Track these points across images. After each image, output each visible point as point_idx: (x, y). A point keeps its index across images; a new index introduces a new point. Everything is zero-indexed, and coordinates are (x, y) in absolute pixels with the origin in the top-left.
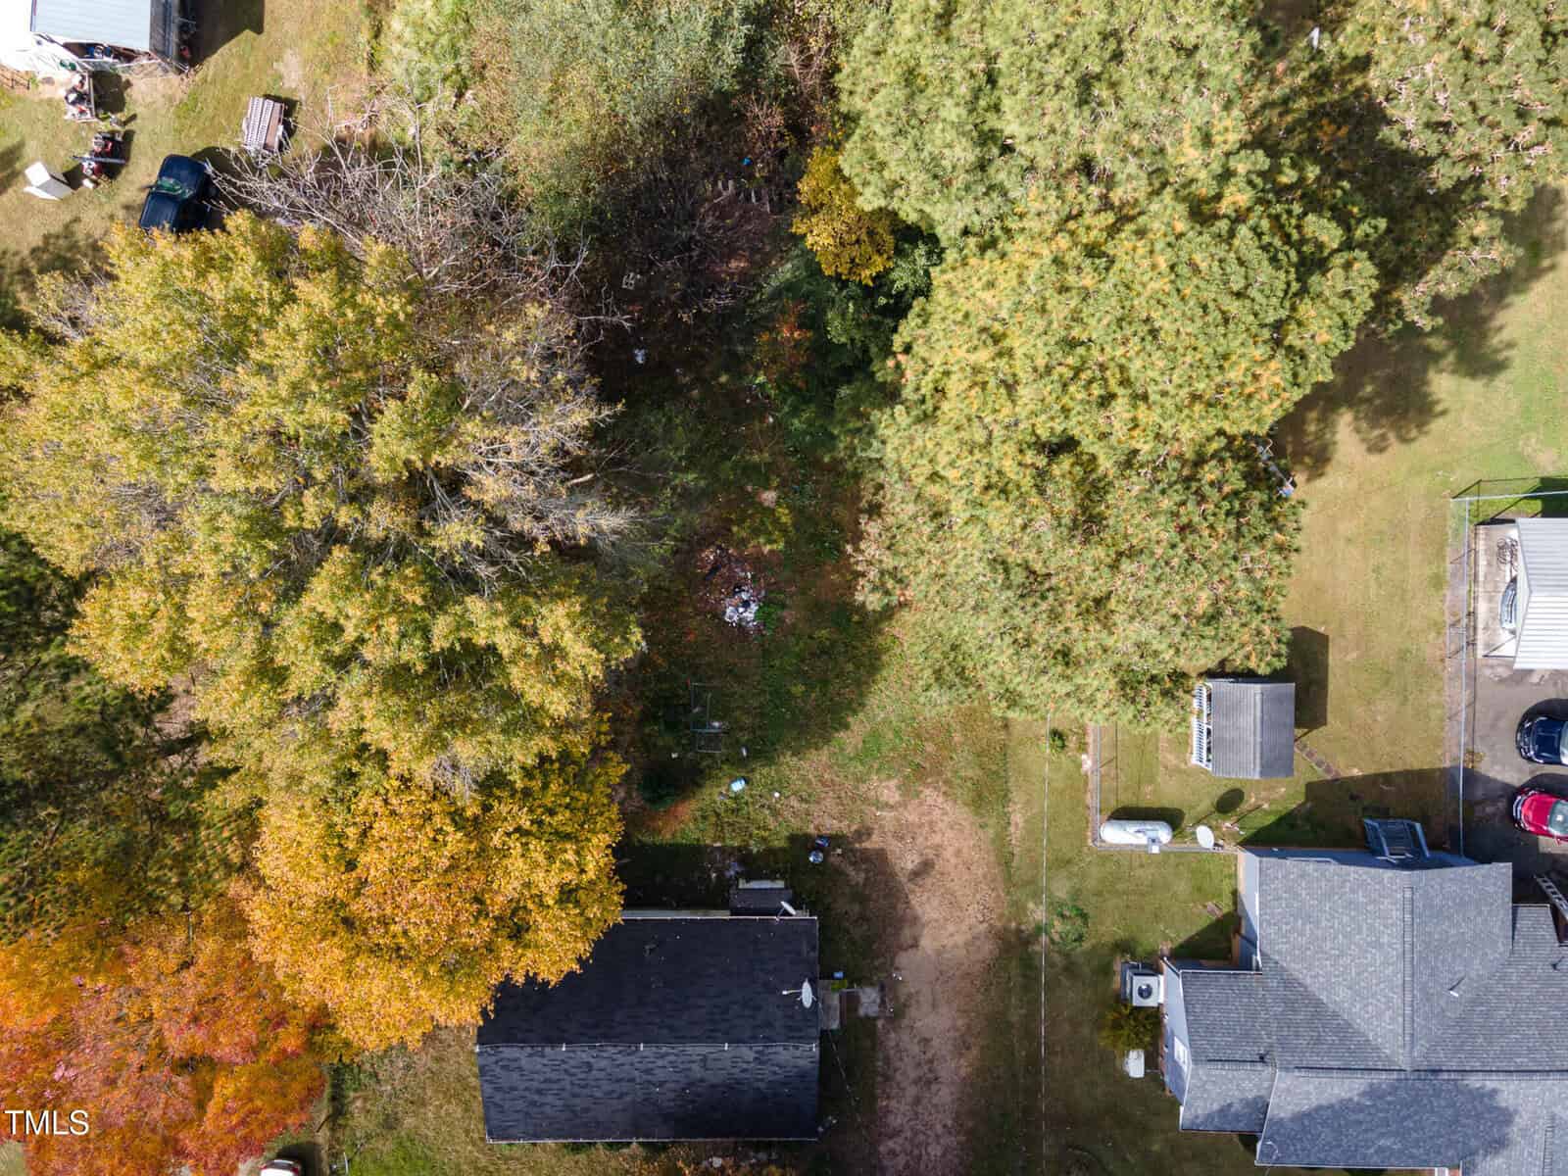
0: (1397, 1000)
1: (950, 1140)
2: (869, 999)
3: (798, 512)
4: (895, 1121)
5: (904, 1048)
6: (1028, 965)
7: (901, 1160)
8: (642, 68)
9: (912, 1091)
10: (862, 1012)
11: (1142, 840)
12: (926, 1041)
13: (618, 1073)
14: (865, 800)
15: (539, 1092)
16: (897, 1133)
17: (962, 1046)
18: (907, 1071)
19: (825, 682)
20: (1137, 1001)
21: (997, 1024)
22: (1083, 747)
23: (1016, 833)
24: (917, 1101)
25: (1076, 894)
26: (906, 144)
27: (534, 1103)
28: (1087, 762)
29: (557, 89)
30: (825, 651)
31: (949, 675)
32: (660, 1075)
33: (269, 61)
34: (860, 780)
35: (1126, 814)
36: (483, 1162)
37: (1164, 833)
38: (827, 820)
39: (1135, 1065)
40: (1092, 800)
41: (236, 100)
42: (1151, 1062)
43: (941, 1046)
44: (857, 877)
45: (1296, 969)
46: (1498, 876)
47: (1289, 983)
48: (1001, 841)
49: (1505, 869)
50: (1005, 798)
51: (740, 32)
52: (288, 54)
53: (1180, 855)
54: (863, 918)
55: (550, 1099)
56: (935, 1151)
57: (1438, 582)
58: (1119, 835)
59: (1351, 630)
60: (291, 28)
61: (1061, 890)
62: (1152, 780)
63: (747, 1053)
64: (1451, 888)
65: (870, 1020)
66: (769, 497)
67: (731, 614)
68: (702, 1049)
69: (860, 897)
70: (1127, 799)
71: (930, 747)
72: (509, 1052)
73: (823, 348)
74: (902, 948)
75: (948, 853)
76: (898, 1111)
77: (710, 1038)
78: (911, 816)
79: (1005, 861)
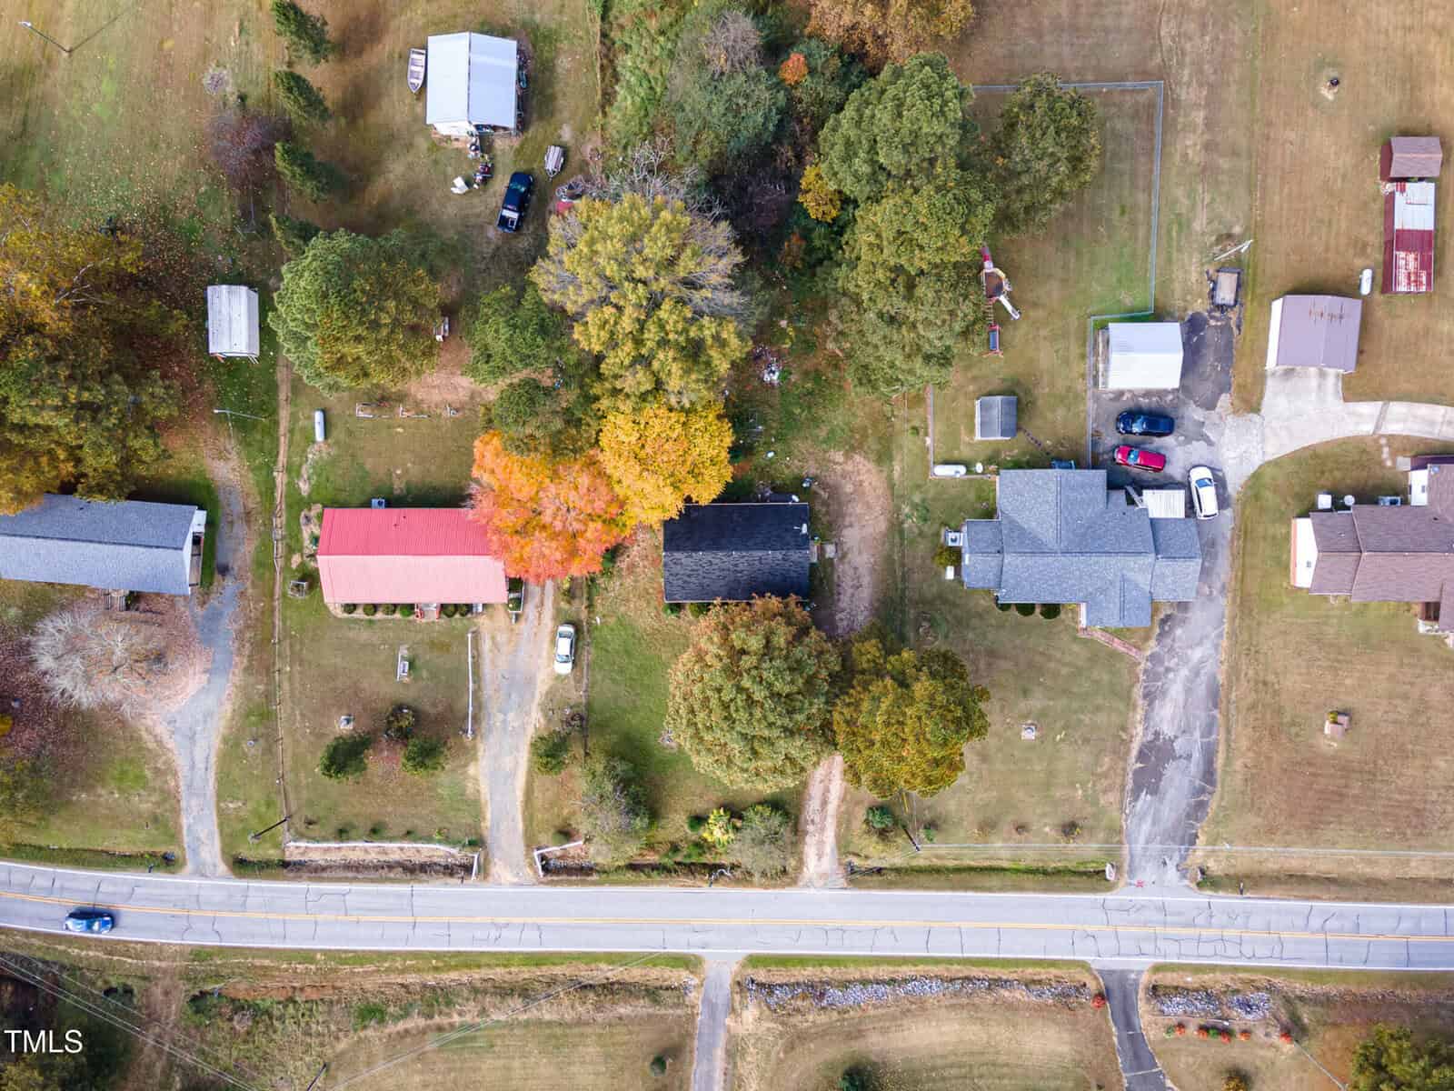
0: (1054, 523)
1: (866, 613)
2: (830, 550)
3: (797, 330)
4: (842, 605)
5: (844, 573)
6: (901, 532)
7: (845, 623)
8: (735, 134)
9: (850, 591)
10: (827, 556)
11: (952, 473)
12: (856, 568)
13: (723, 566)
14: (829, 461)
15: (689, 576)
16: (843, 611)
17: (873, 570)
18: (847, 584)
19: (810, 408)
20: (950, 544)
21: (889, 560)
22: (926, 434)
23: (896, 474)
24: (853, 595)
25: (924, 500)
26: (846, 166)
27: (685, 582)
28: (929, 441)
29: (696, 142)
30: (810, 393)
31: (864, 381)
32: (741, 567)
33: (556, 130)
34: (825, 452)
35: (946, 463)
36: (656, 626)
37: (962, 469)
38: (811, 469)
39: (950, 573)
40: (931, 457)
41: (540, 147)
42: (957, 572)
43: (863, 571)
44: (825, 495)
45: (1014, 515)
46: (1100, 476)
47: (1012, 522)
48: (890, 478)
49: (1103, 473)
50: (891, 459)
51: (775, 118)
52: (564, 126)
53: (971, 480)
54: (827, 513)
55: (693, 579)
56: (861, 618)
57: (1083, 356)
58: (942, 471)
59: (1046, 379)
60: (566, 114)
61: (917, 498)
62: (958, 449)
63: (779, 555)
64: (1079, 478)
65: (831, 559)
66: (784, 323)
67: (767, 378)
68: (760, 553)
69: (825, 503)
70: (946, 457)
71: (857, 436)
72: (677, 555)
73: (810, 250)
74: (846, 527)
75: (866, 484)
76: (844, 602)
77: (764, 549)
78: (849, 467)
79: (892, 486)
